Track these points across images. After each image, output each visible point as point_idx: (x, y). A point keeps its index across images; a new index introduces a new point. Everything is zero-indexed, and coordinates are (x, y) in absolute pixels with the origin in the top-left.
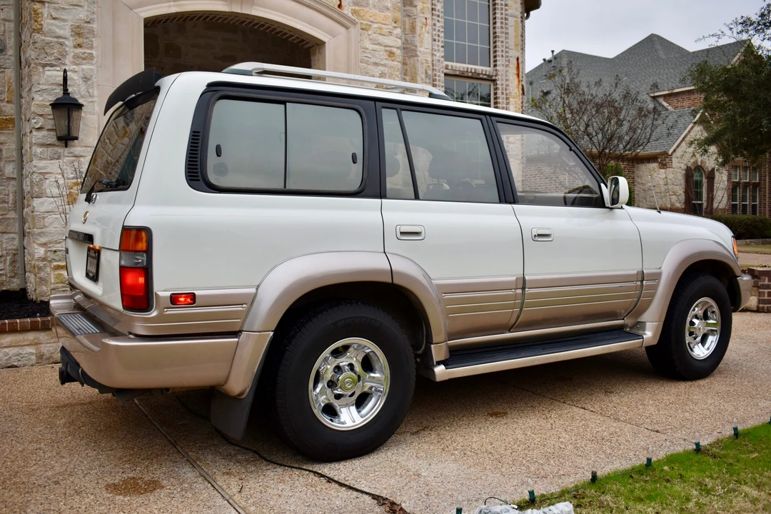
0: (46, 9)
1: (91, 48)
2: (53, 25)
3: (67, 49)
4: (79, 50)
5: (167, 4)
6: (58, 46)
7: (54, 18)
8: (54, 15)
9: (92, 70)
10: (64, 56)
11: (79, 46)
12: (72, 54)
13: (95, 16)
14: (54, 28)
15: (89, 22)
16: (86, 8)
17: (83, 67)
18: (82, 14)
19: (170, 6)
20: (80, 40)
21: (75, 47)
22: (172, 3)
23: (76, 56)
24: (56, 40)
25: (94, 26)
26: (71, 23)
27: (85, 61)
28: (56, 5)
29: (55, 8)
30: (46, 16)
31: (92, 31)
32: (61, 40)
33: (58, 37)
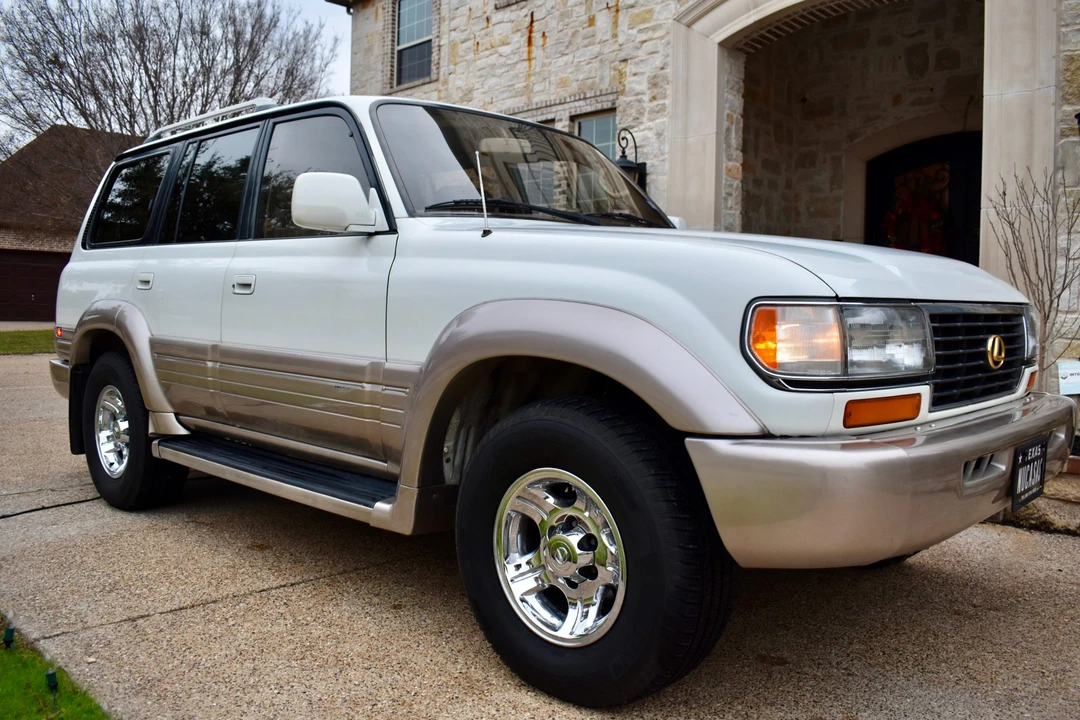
0: (629, 66)
1: (665, 97)
2: (633, 81)
3: (645, 105)
4: (655, 103)
5: (746, 16)
6: (637, 104)
7: (635, 75)
8: (634, 70)
9: (664, 123)
10: (642, 114)
11: (654, 98)
12: (648, 109)
13: (669, 59)
14: (633, 85)
15: (662, 68)
16: (661, 52)
17: (658, 121)
18: (658, 61)
19: (748, 17)
20: (656, 91)
21: (651, 101)
22: (752, 12)
23: (652, 111)
24: (634, 98)
25: (668, 71)
26: (648, 75)
27: (658, 115)
28: (636, 60)
29: (636, 64)
30: (628, 74)
31: (665, 79)
32: (640, 97)
33: (637, 94)
